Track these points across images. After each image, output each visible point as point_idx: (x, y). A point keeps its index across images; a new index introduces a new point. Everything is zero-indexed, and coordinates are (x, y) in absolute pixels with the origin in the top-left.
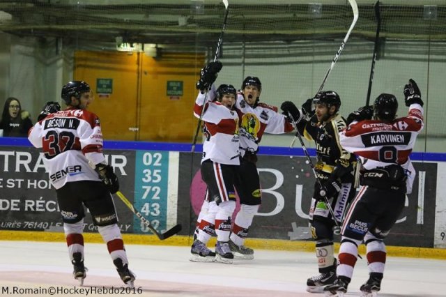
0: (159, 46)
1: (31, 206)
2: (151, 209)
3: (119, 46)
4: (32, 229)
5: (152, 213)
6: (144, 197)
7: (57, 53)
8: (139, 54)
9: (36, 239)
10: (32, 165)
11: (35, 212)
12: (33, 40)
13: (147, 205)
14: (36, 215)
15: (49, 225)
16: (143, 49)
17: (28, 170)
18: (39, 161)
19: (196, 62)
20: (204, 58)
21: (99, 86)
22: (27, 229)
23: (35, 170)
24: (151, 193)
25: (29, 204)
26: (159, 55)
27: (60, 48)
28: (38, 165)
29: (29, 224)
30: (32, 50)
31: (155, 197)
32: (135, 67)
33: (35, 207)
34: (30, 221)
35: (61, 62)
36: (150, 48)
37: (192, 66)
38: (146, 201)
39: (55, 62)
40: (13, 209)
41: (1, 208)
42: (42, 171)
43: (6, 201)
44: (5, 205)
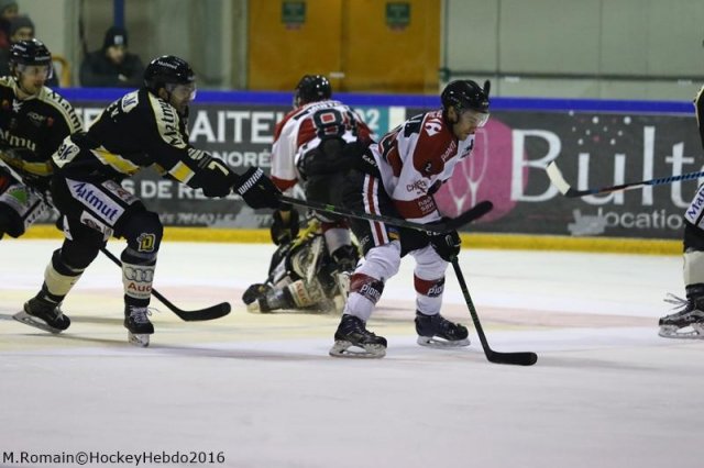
1: (188, 191)
4: (190, 225)
9: (196, 239)
11: (194, 201)
14: (195, 205)
15: (216, 217)
18: (198, 125)
21: (286, 12)
22: (183, 225)
23: (192, 138)
28: (196, 131)
29: (184, 217)
33: (193, 192)
34: (186, 212)
40: (161, 195)
41: (144, 194)
42: (202, 138)
43: (153, 184)
44: (149, 189)
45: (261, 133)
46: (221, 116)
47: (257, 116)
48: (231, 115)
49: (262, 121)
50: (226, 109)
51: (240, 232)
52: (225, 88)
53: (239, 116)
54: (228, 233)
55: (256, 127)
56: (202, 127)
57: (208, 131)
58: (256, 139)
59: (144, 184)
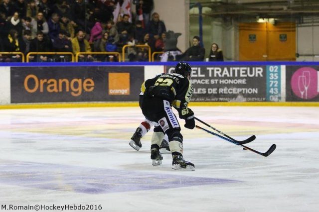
0: (276, 19)
1: (222, 91)
2: (274, 91)
3: (258, 20)
4: (223, 101)
5: (275, 93)
6: (271, 85)
7: (231, 24)
8: (267, 23)
9: (225, 105)
10: (221, 73)
11: (224, 94)
12: (221, 19)
13: (272, 89)
14: (224, 95)
15: (230, 99)
16: (268, 21)
17: (220, 75)
18: (224, 72)
19: (292, 26)
20: (295, 24)
21: (250, 38)
22: (220, 101)
23: (223, 76)
24: (274, 84)
25: (221, 90)
26: (276, 23)
27: (233, 22)
28: (224, 74)
29: (221, 99)
30: (220, 23)
31: (276, 85)
32: (265, 29)
33: (223, 92)
34: (222, 97)
35: (233, 28)
36: (272, 20)
37: (290, 28)
38: (271, 87)
39: (230, 28)
40: (214, 93)
41: (209, 93)
42: (226, 75)
43: (211, 89)
44: (210, 91)
45: (243, 74)
46: (231, 69)
47: (242, 69)
48: (234, 68)
49: (243, 70)
50: (232, 67)
51: (238, 103)
52: (233, 61)
53: (236, 69)
54: (234, 103)
55: (242, 72)
56: (226, 72)
57: (227, 73)
58: (241, 75)
59: (209, 90)
